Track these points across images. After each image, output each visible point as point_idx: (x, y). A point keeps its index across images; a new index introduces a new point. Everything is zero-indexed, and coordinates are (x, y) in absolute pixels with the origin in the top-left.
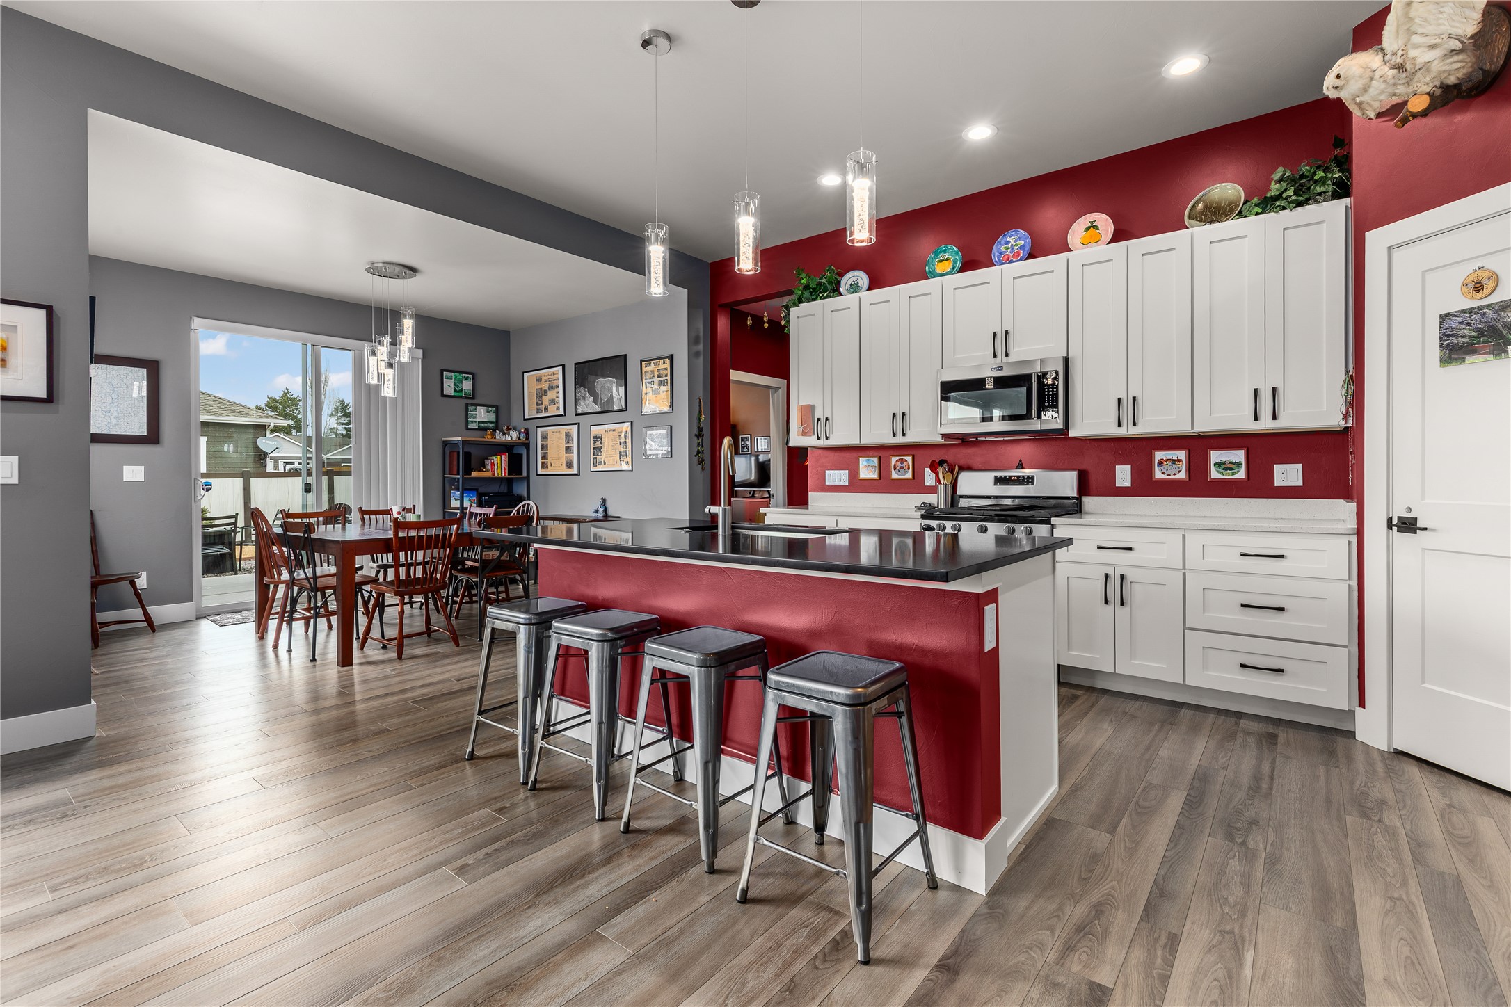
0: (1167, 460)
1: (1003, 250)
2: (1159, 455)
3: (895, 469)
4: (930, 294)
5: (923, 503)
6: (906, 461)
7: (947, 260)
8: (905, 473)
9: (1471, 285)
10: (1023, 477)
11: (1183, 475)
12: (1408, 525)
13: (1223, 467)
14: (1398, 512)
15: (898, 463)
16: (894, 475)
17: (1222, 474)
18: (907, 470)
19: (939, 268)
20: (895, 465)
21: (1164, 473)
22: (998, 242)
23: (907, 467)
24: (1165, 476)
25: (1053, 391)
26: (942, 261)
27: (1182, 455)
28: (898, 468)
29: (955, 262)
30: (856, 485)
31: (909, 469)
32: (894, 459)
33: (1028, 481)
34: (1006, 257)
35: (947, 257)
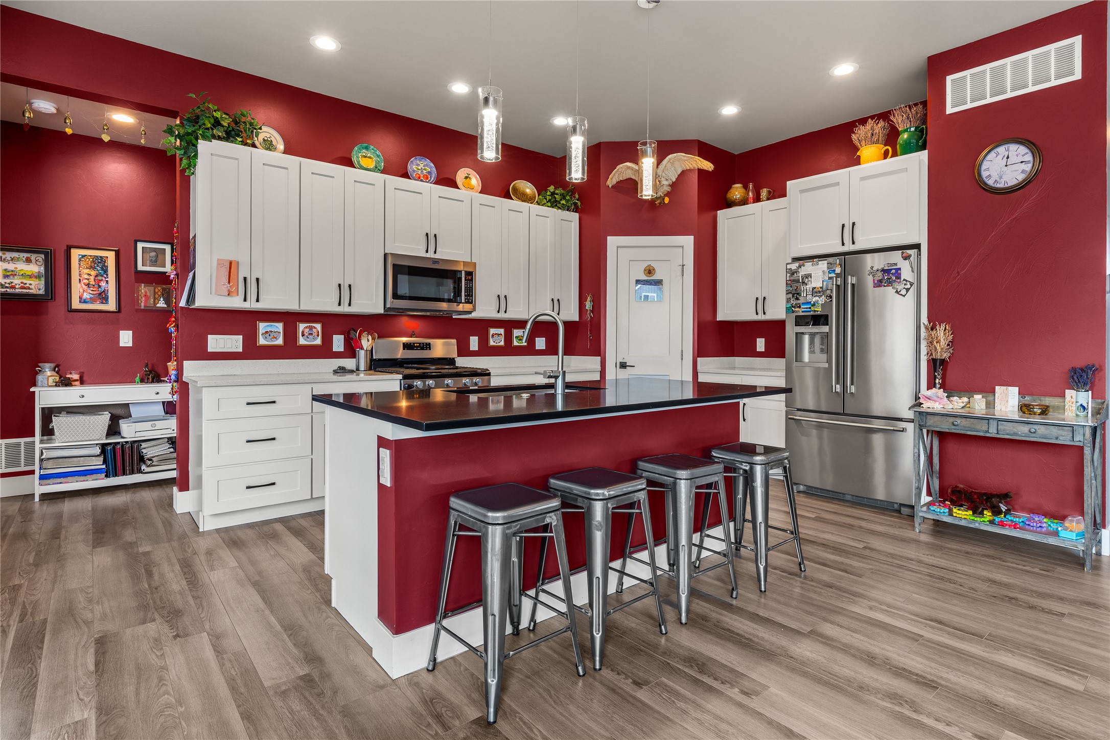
0: (496, 334)
1: (415, 169)
2: (492, 331)
3: (303, 335)
4: (373, 185)
5: (339, 367)
6: (315, 328)
7: (370, 158)
8: (314, 339)
9: (647, 271)
10: (423, 343)
11: (502, 343)
12: (623, 366)
13: (519, 338)
14: (620, 360)
15: (307, 330)
16: (302, 341)
17: (518, 342)
18: (316, 336)
19: (364, 162)
20: (303, 332)
21: (494, 342)
22: (411, 161)
23: (316, 334)
24: (495, 344)
25: (470, 285)
26: (365, 157)
27: (502, 331)
28: (307, 334)
29: (377, 162)
30: (252, 351)
31: (318, 336)
32: (302, 326)
33: (426, 347)
34: (418, 175)
35: (369, 155)
